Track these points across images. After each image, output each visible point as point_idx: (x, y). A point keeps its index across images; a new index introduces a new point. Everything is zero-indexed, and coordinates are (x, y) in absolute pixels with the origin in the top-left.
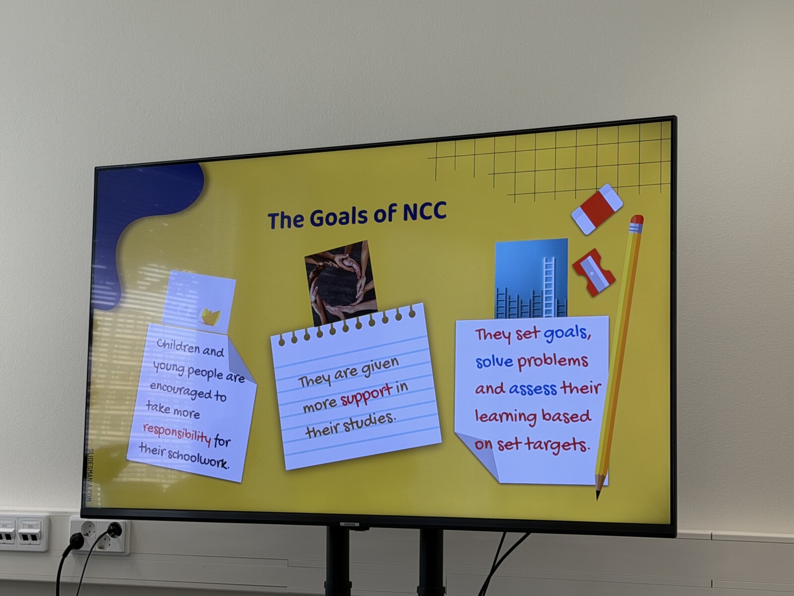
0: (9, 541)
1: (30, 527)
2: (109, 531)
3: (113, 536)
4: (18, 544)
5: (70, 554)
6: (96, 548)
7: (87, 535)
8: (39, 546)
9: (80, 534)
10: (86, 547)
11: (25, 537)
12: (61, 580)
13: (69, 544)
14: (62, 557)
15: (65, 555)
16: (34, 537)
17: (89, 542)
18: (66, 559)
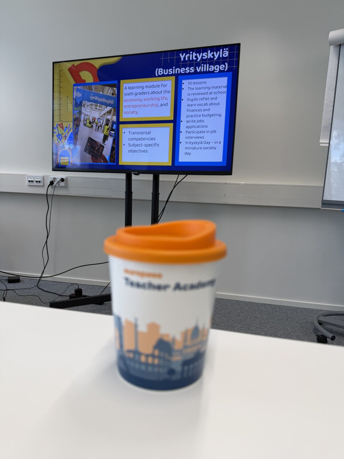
0: (32, 183)
1: (38, 179)
2: (61, 180)
3: (62, 182)
4: (35, 184)
5: (50, 187)
6: (57, 185)
7: (54, 181)
8: (41, 184)
9: (52, 181)
10: (54, 185)
11: (37, 182)
12: (48, 193)
13: (49, 183)
14: (47, 187)
15: (49, 186)
16: (39, 182)
17: (55, 183)
18: (49, 188)
